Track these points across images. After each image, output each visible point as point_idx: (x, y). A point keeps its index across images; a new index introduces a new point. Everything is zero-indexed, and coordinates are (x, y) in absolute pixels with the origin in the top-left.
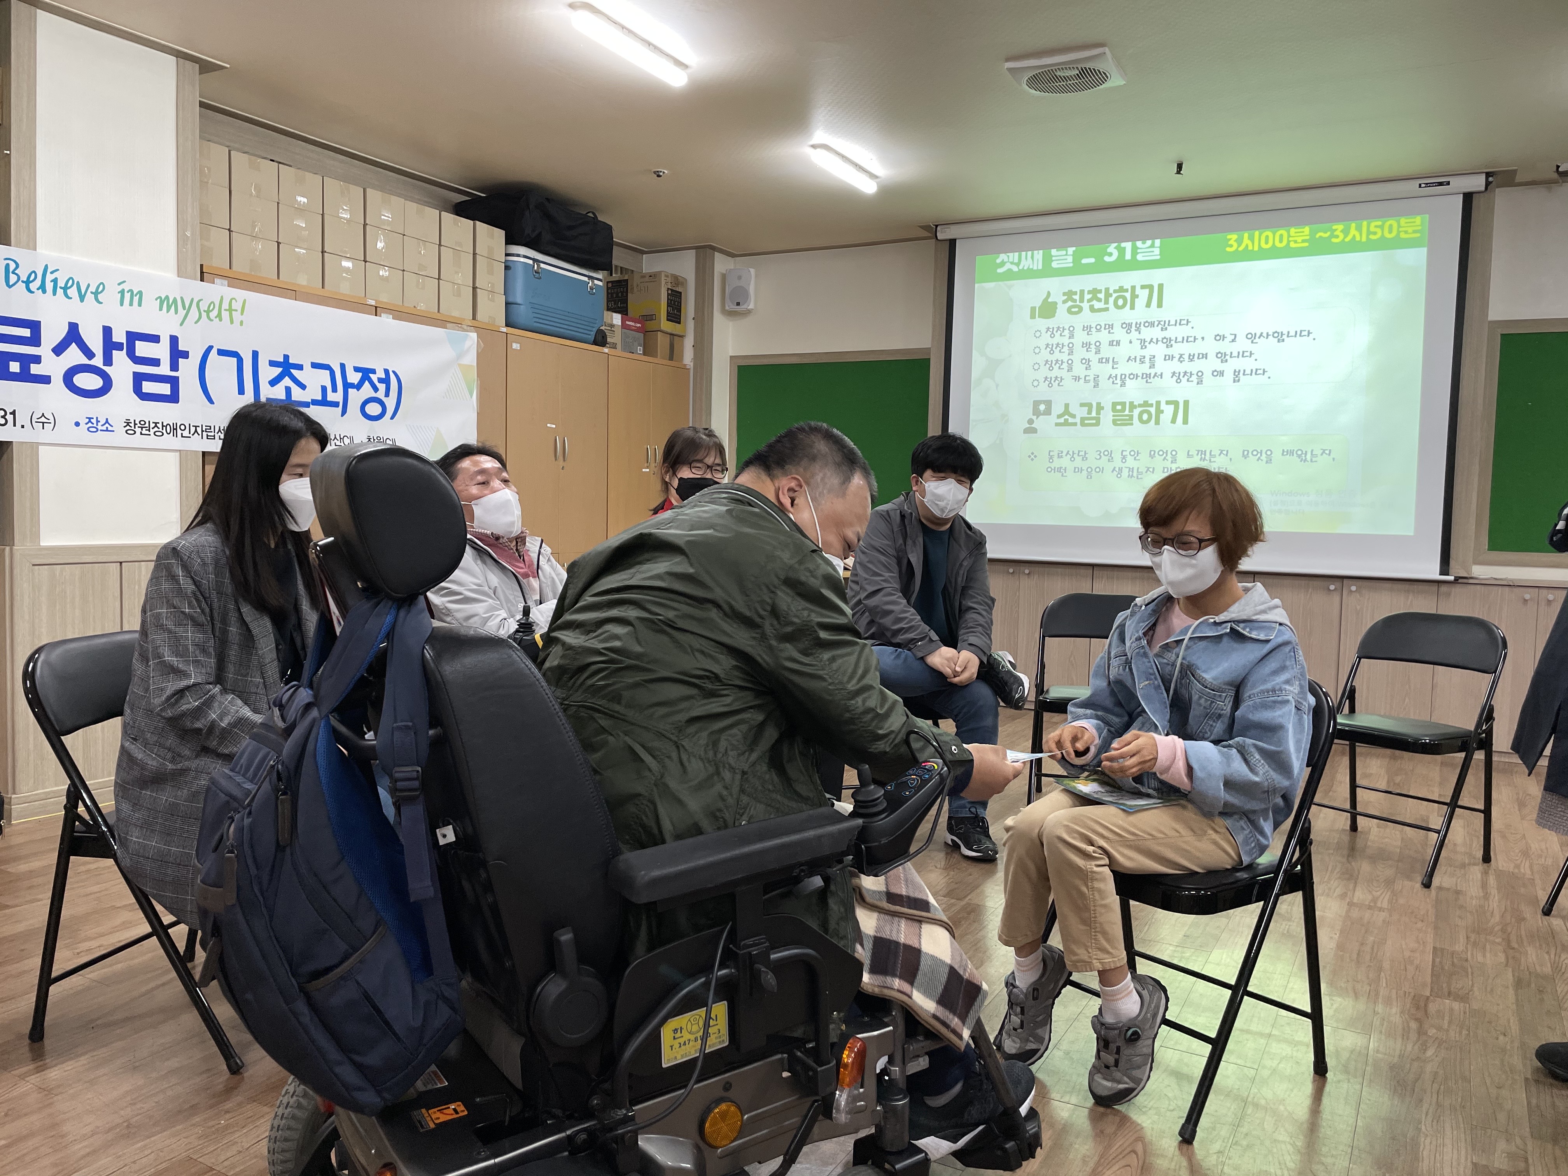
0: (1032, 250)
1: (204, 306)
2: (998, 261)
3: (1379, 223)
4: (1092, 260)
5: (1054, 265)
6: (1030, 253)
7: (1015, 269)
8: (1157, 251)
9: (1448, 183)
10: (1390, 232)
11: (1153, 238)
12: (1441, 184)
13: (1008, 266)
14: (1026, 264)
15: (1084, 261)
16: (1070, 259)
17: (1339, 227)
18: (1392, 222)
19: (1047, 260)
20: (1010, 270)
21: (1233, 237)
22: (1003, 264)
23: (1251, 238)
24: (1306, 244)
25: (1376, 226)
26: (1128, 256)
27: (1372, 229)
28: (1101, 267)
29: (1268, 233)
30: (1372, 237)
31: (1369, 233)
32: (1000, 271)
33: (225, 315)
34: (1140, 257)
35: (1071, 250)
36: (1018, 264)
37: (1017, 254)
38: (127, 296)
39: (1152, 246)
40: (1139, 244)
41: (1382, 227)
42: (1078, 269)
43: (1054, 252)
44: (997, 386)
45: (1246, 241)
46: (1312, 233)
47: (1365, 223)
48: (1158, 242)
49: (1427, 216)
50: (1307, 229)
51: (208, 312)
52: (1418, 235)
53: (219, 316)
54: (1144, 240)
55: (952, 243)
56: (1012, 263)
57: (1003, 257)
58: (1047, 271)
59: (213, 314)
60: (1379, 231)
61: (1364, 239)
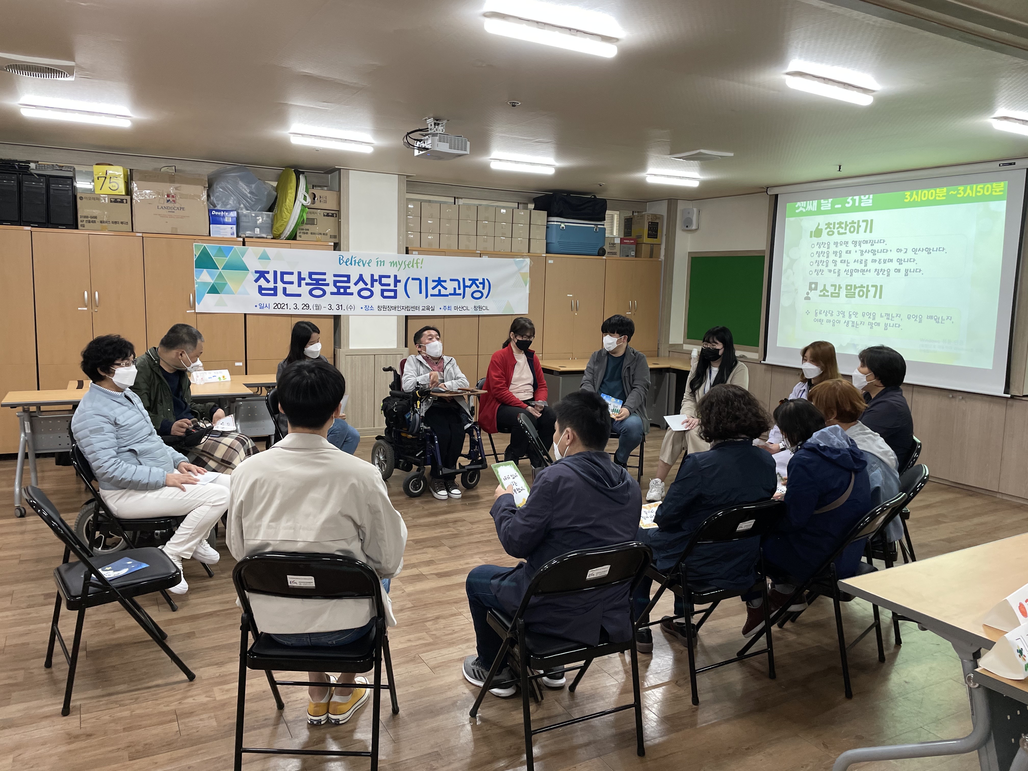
0: (812, 200)
1: (407, 263)
2: (797, 206)
3: (982, 186)
4: (840, 206)
5: (822, 208)
6: (811, 202)
7: (804, 211)
8: (871, 201)
9: (1014, 164)
10: (987, 191)
11: (869, 194)
12: (1010, 164)
13: (801, 209)
14: (809, 208)
15: (836, 206)
16: (830, 205)
17: (961, 188)
18: (989, 185)
19: (819, 206)
20: (802, 211)
21: (908, 193)
22: (799, 207)
23: (917, 194)
24: (944, 198)
25: (981, 188)
26: (857, 204)
27: (978, 189)
28: (844, 210)
29: (925, 191)
30: (978, 194)
31: (977, 192)
32: (797, 211)
33: (415, 265)
34: (862, 205)
35: (830, 200)
36: (805, 208)
37: (805, 202)
38: (379, 263)
39: (869, 198)
40: (862, 197)
41: (983, 188)
42: (833, 211)
43: (822, 201)
44: (794, 273)
45: (915, 196)
46: (948, 192)
47: (975, 186)
48: (871, 196)
49: (1007, 182)
50: (945, 189)
51: (408, 265)
52: (1002, 193)
53: (413, 266)
54: (865, 195)
55: (776, 196)
56: (803, 207)
57: (799, 204)
58: (819, 212)
59: (410, 266)
60: (982, 190)
61: (974, 195)
